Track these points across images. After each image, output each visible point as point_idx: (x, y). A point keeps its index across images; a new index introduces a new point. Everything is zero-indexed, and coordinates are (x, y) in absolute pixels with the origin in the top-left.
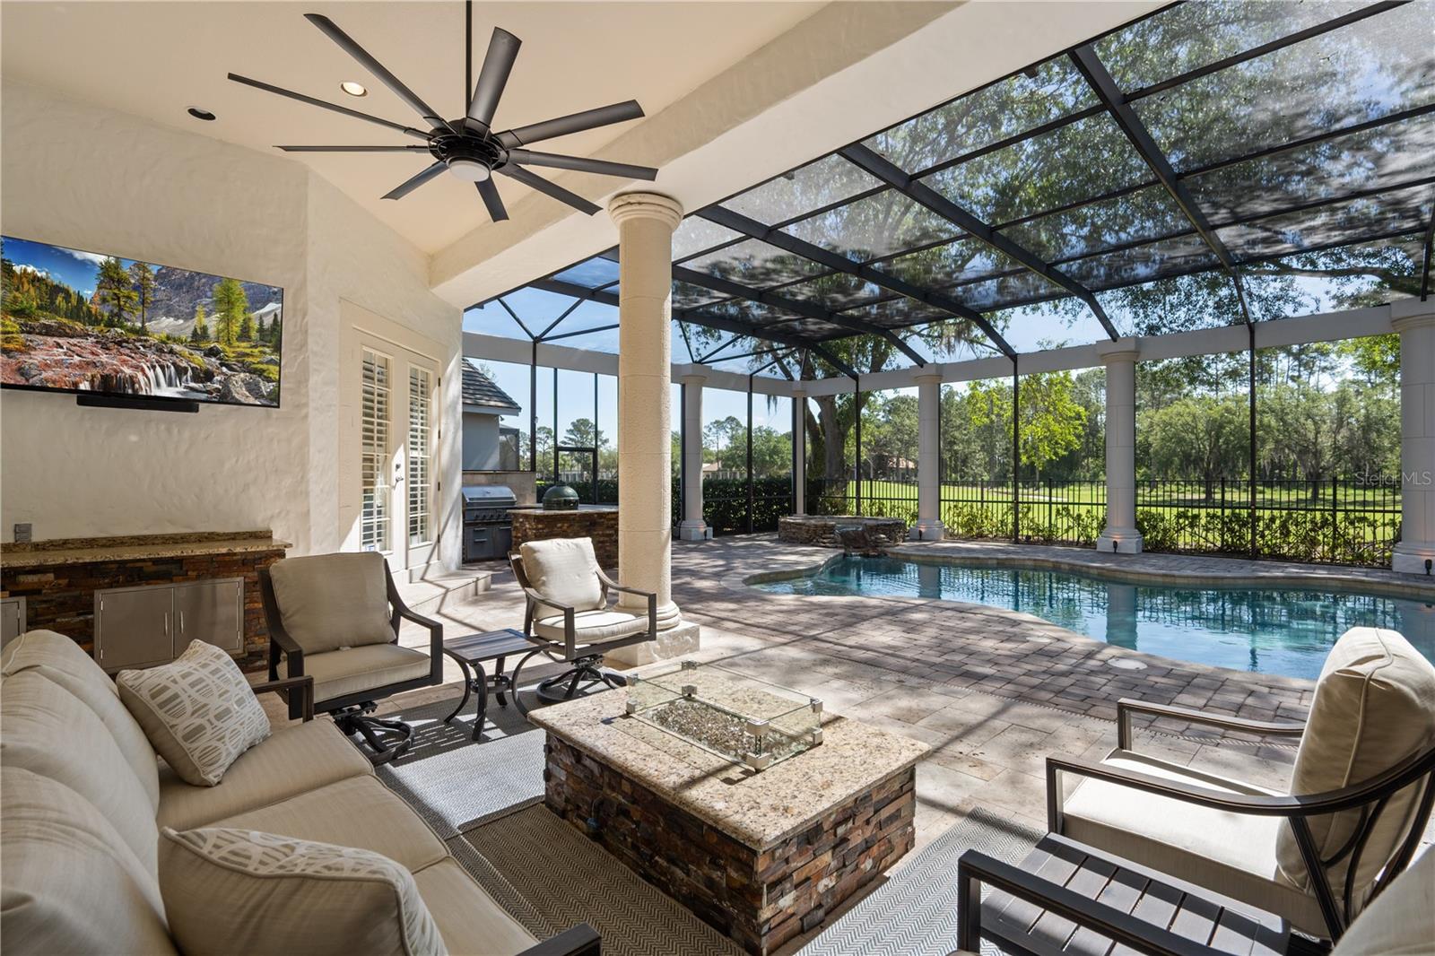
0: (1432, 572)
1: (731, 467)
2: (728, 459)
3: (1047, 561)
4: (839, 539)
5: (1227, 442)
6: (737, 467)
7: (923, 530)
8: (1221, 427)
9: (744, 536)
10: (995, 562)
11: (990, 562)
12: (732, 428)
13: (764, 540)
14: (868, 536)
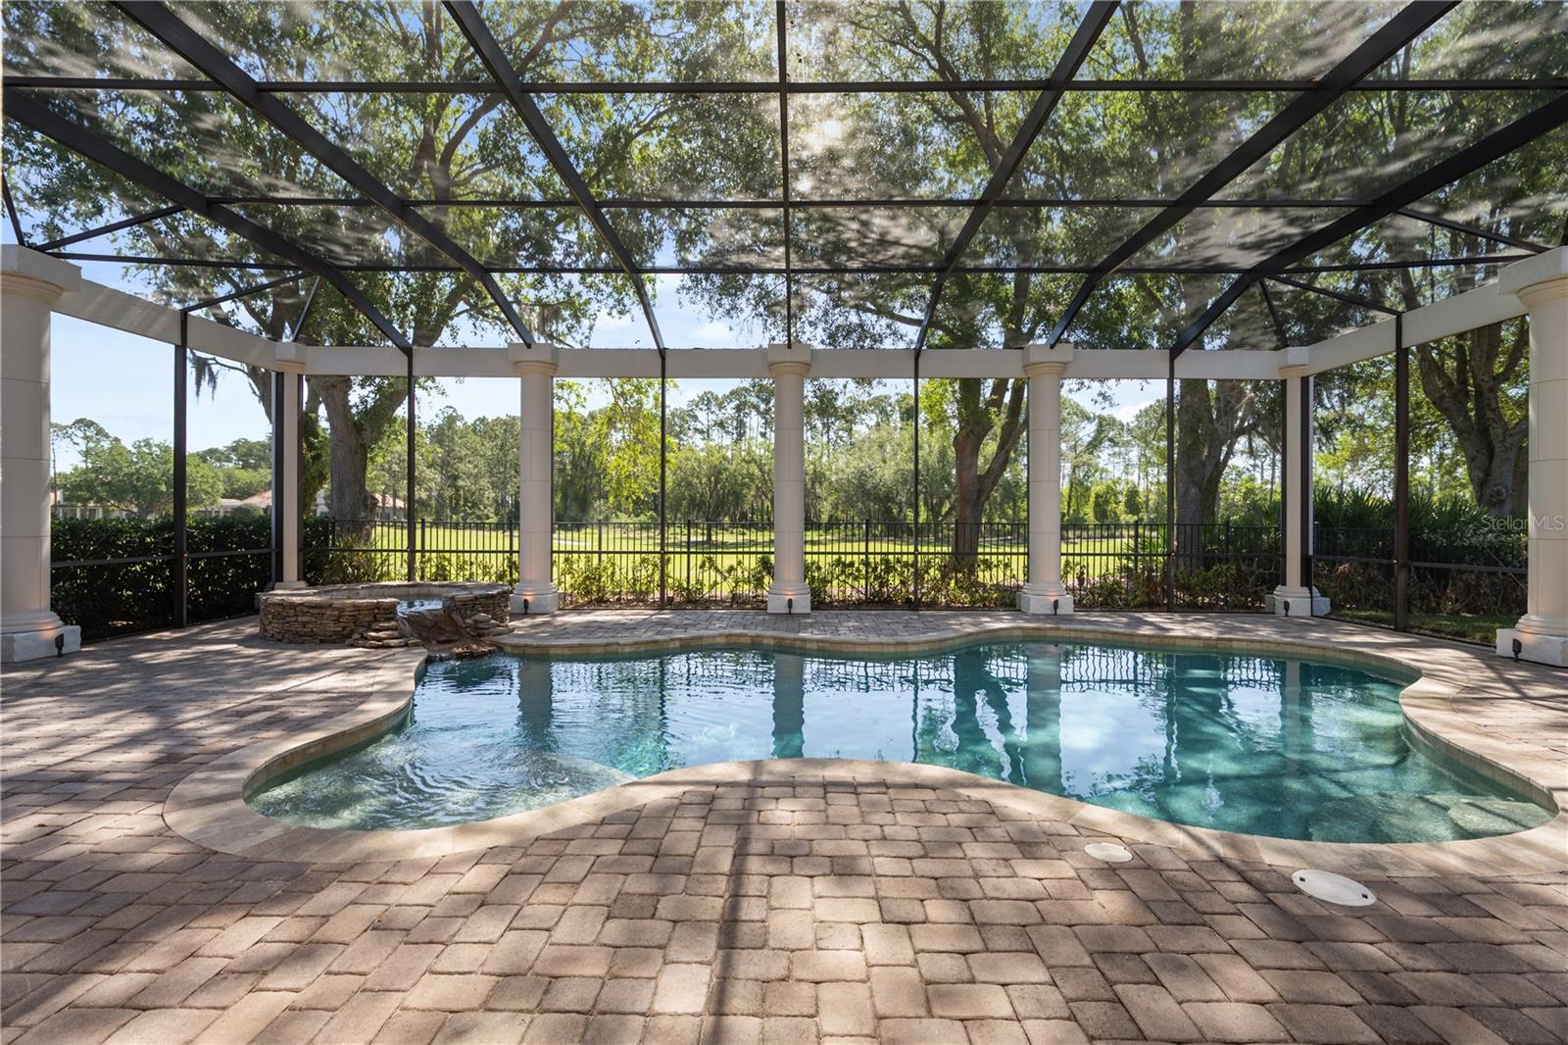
0: (1059, 612)
1: (85, 501)
2: (77, 487)
3: (745, 635)
4: (407, 628)
5: (724, 488)
6: (100, 500)
7: (529, 598)
8: (720, 473)
9: (167, 635)
10: (678, 644)
11: (671, 645)
12: (86, 438)
13: (223, 642)
14: (458, 618)
